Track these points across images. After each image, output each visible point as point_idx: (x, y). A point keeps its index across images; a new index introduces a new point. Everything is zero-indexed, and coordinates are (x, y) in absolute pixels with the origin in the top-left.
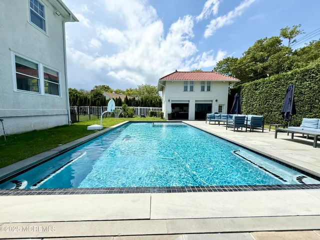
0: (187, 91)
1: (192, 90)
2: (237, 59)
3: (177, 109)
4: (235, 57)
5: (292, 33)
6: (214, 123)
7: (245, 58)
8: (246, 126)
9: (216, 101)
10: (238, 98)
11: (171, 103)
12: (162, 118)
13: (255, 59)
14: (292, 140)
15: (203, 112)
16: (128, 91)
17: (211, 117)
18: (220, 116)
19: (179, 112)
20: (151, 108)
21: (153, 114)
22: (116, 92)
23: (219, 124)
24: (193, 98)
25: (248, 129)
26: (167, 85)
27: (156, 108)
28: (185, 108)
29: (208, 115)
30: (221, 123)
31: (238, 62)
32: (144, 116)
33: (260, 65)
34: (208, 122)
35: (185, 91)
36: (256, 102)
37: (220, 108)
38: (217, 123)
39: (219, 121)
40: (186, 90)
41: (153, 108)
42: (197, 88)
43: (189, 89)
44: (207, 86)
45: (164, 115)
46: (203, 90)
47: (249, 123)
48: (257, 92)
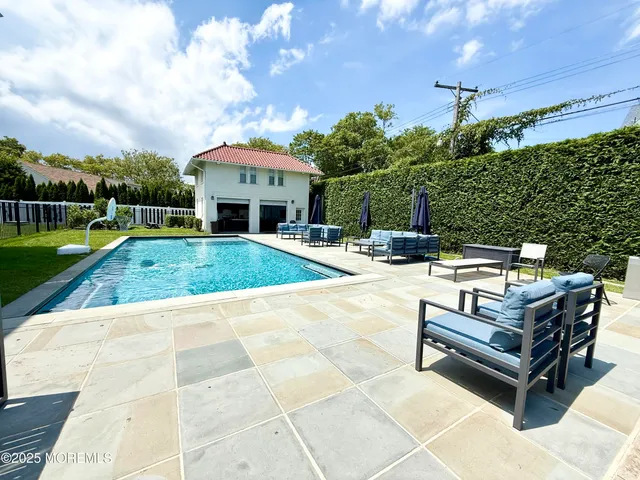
0: (245, 182)
1: (253, 181)
2: (323, 136)
3: (227, 213)
4: (320, 133)
5: (387, 114)
6: (287, 236)
7: (333, 136)
8: (323, 240)
9: (293, 202)
10: (319, 201)
11: (216, 202)
12: (199, 230)
13: (345, 141)
14: (360, 252)
15: (273, 218)
16: (91, 161)
17: (283, 229)
18: (296, 227)
19: (231, 219)
20: (169, 209)
21: (175, 222)
22: (51, 161)
23: (295, 239)
24: (256, 196)
25: (325, 243)
26: (207, 169)
27: (182, 209)
28: (241, 212)
29: (280, 225)
30: (297, 237)
31: (324, 141)
32: (155, 227)
33: (352, 151)
34: (280, 236)
35: (241, 182)
36: (342, 208)
37: (299, 212)
38: (292, 236)
39: (295, 235)
40: (243, 180)
41: (175, 209)
42: (263, 179)
43: (248, 180)
44: (277, 177)
45: (203, 224)
46: (272, 182)
47: (326, 236)
48: (343, 193)
